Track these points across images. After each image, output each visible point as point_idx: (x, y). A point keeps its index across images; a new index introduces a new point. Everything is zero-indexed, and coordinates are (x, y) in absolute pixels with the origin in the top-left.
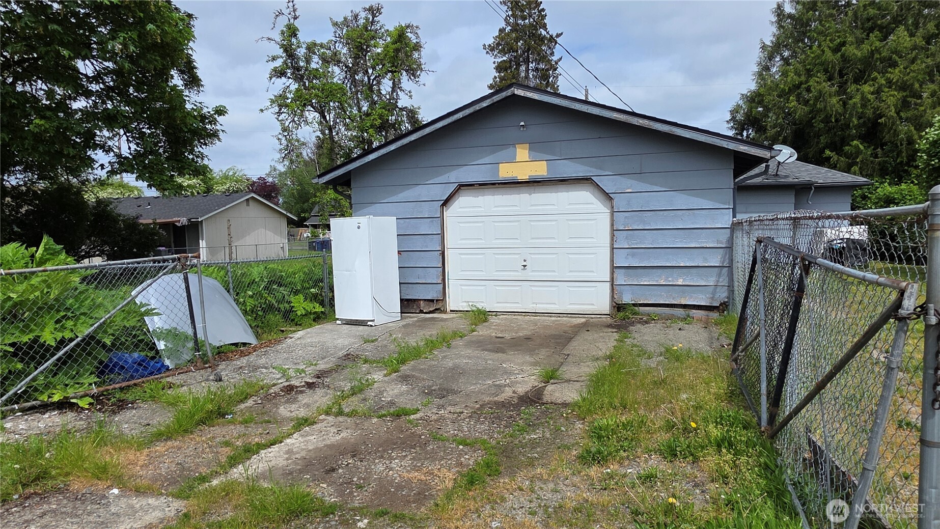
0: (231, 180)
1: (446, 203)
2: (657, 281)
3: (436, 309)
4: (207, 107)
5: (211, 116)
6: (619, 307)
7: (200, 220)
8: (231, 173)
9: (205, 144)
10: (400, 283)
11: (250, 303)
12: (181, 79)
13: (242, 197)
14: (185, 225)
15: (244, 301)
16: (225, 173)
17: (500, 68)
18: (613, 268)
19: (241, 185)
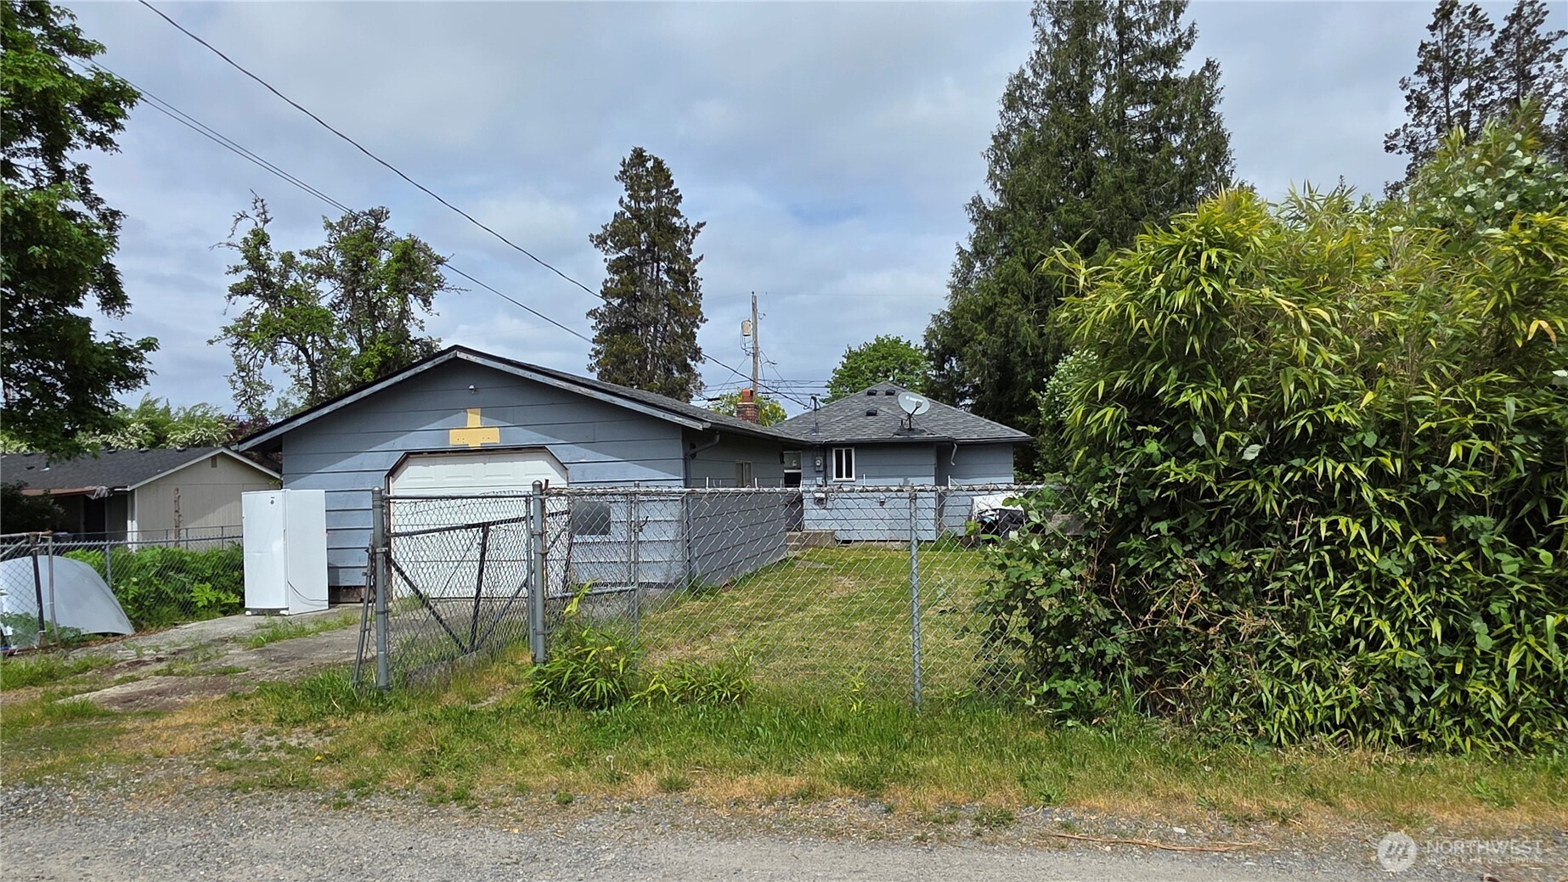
0: (198, 424)
1: (393, 472)
4: (130, 340)
5: (136, 350)
7: (128, 489)
8: (199, 413)
9: (127, 387)
10: (329, 568)
11: (133, 591)
12: (98, 296)
13: (205, 453)
14: (103, 498)
15: (125, 589)
16: (189, 413)
17: (614, 267)
19: (215, 433)
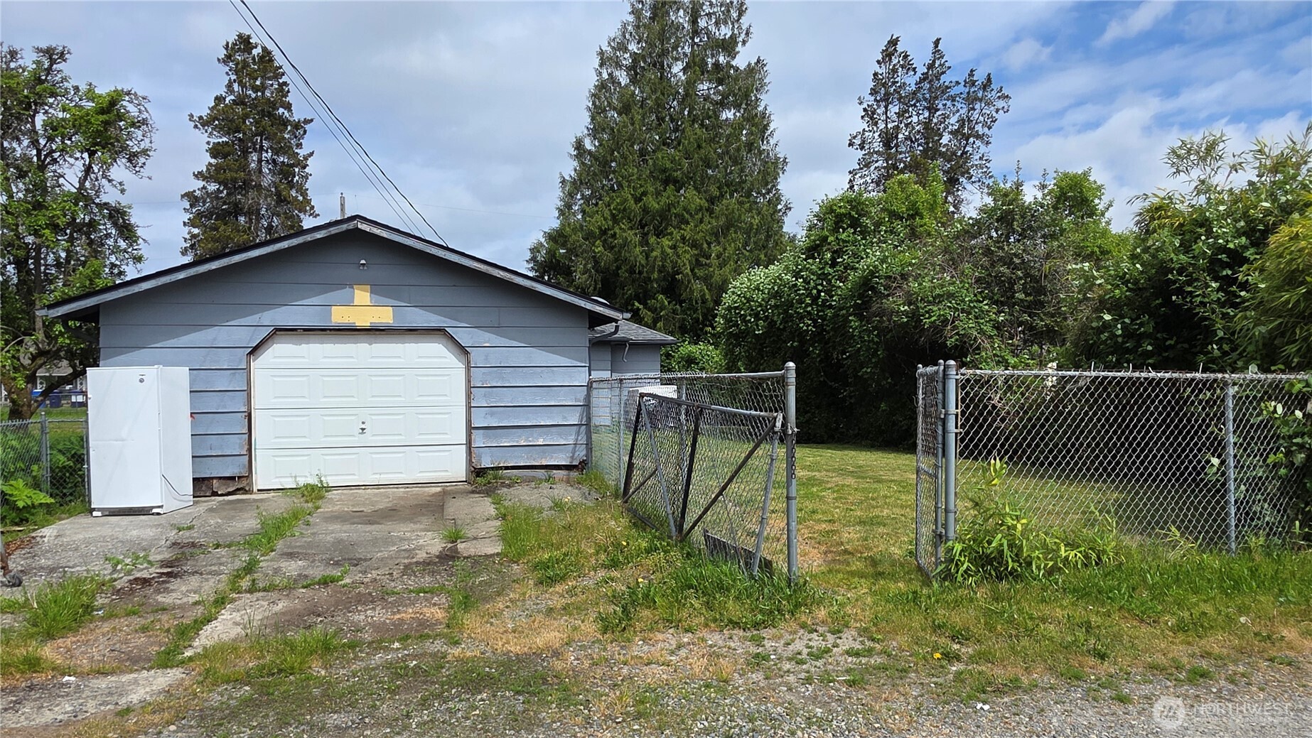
1: (255, 351)
2: (517, 442)
3: (238, 490)
6: (478, 472)
10: (193, 457)
18: (470, 429)
